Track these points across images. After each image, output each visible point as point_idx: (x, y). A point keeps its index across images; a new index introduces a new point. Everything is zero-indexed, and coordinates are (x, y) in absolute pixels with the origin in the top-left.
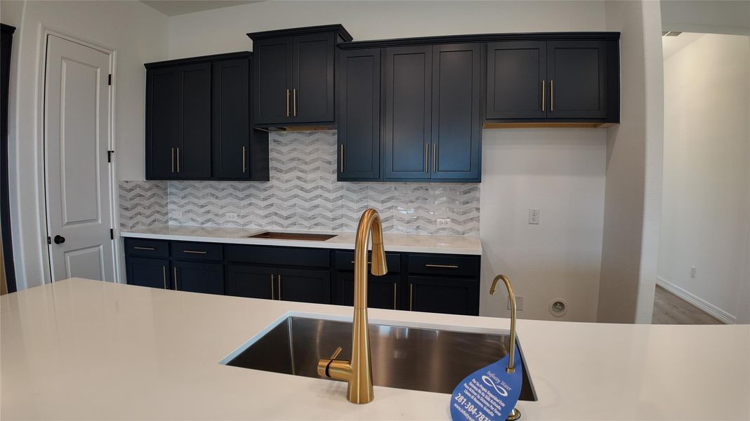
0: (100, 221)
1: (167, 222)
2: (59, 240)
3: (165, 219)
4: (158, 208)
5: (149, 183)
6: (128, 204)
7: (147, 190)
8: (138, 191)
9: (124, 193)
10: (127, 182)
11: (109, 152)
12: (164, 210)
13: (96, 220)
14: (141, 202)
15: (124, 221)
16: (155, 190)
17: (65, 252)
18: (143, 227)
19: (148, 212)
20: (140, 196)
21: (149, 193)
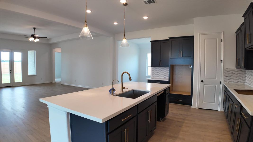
0: (217, 79)
1: (245, 83)
2: (202, 81)
3: (244, 81)
4: (240, 78)
5: (237, 69)
6: (227, 75)
7: (236, 72)
8: (232, 72)
9: (226, 72)
10: (228, 69)
11: (221, 60)
12: (244, 79)
13: (216, 78)
14: (233, 75)
15: (225, 80)
16: (240, 72)
17: (204, 85)
18: (233, 83)
19: (236, 78)
20: (233, 73)
21: (237, 73)
